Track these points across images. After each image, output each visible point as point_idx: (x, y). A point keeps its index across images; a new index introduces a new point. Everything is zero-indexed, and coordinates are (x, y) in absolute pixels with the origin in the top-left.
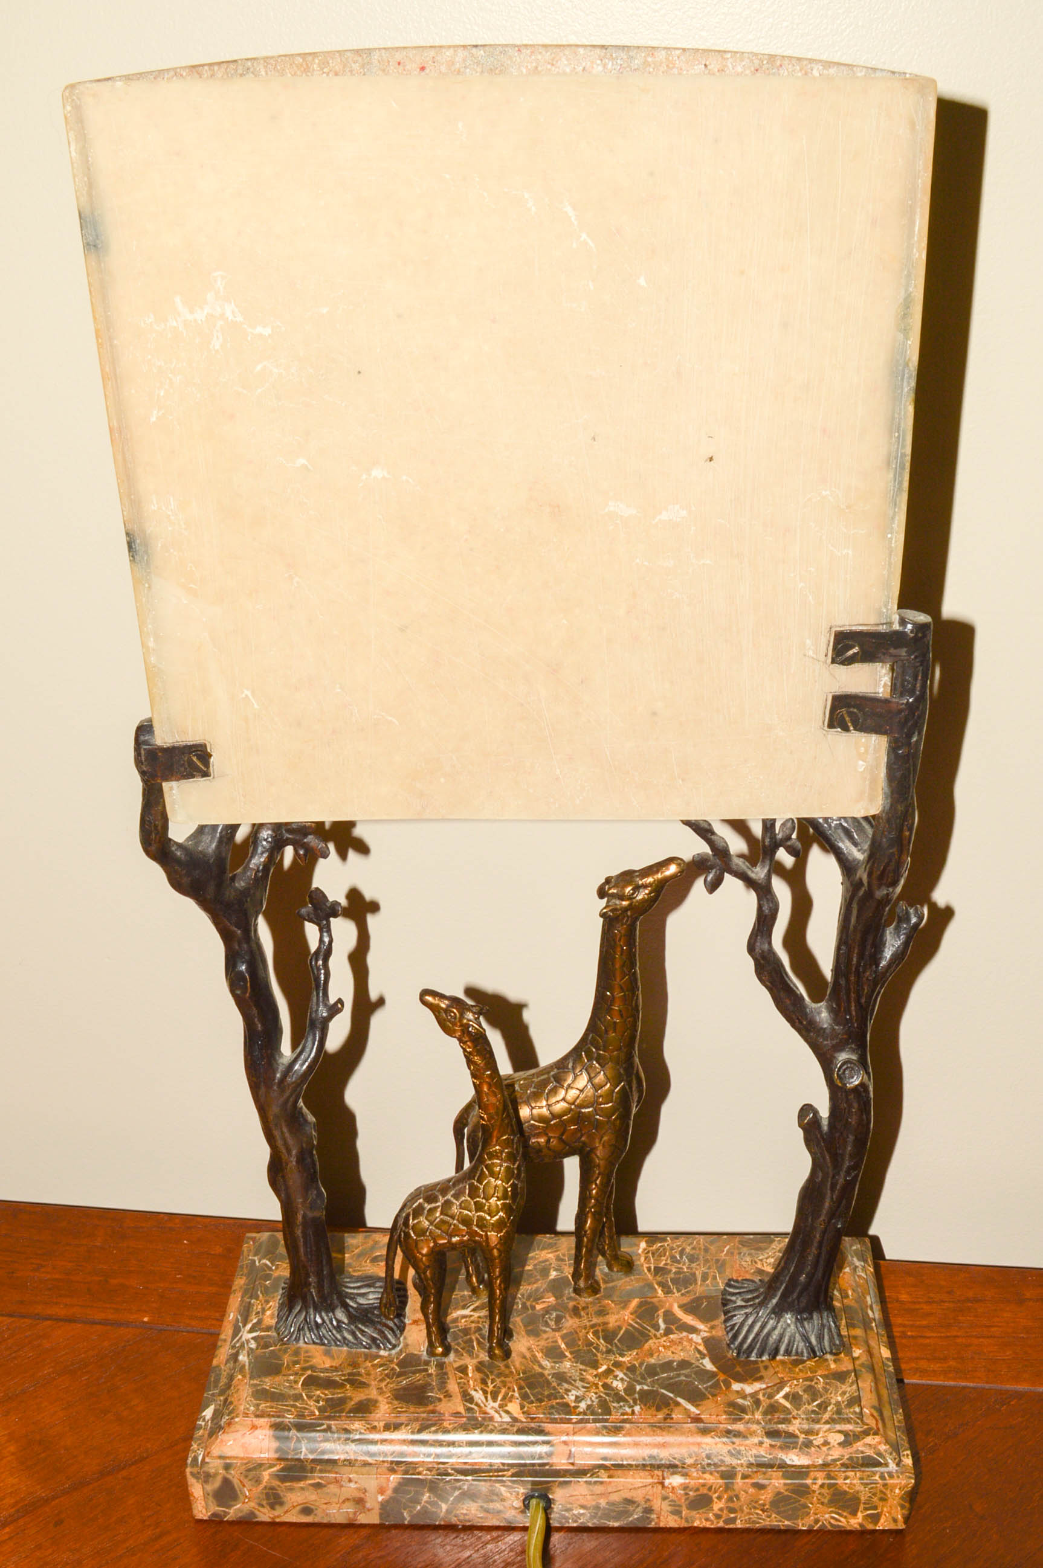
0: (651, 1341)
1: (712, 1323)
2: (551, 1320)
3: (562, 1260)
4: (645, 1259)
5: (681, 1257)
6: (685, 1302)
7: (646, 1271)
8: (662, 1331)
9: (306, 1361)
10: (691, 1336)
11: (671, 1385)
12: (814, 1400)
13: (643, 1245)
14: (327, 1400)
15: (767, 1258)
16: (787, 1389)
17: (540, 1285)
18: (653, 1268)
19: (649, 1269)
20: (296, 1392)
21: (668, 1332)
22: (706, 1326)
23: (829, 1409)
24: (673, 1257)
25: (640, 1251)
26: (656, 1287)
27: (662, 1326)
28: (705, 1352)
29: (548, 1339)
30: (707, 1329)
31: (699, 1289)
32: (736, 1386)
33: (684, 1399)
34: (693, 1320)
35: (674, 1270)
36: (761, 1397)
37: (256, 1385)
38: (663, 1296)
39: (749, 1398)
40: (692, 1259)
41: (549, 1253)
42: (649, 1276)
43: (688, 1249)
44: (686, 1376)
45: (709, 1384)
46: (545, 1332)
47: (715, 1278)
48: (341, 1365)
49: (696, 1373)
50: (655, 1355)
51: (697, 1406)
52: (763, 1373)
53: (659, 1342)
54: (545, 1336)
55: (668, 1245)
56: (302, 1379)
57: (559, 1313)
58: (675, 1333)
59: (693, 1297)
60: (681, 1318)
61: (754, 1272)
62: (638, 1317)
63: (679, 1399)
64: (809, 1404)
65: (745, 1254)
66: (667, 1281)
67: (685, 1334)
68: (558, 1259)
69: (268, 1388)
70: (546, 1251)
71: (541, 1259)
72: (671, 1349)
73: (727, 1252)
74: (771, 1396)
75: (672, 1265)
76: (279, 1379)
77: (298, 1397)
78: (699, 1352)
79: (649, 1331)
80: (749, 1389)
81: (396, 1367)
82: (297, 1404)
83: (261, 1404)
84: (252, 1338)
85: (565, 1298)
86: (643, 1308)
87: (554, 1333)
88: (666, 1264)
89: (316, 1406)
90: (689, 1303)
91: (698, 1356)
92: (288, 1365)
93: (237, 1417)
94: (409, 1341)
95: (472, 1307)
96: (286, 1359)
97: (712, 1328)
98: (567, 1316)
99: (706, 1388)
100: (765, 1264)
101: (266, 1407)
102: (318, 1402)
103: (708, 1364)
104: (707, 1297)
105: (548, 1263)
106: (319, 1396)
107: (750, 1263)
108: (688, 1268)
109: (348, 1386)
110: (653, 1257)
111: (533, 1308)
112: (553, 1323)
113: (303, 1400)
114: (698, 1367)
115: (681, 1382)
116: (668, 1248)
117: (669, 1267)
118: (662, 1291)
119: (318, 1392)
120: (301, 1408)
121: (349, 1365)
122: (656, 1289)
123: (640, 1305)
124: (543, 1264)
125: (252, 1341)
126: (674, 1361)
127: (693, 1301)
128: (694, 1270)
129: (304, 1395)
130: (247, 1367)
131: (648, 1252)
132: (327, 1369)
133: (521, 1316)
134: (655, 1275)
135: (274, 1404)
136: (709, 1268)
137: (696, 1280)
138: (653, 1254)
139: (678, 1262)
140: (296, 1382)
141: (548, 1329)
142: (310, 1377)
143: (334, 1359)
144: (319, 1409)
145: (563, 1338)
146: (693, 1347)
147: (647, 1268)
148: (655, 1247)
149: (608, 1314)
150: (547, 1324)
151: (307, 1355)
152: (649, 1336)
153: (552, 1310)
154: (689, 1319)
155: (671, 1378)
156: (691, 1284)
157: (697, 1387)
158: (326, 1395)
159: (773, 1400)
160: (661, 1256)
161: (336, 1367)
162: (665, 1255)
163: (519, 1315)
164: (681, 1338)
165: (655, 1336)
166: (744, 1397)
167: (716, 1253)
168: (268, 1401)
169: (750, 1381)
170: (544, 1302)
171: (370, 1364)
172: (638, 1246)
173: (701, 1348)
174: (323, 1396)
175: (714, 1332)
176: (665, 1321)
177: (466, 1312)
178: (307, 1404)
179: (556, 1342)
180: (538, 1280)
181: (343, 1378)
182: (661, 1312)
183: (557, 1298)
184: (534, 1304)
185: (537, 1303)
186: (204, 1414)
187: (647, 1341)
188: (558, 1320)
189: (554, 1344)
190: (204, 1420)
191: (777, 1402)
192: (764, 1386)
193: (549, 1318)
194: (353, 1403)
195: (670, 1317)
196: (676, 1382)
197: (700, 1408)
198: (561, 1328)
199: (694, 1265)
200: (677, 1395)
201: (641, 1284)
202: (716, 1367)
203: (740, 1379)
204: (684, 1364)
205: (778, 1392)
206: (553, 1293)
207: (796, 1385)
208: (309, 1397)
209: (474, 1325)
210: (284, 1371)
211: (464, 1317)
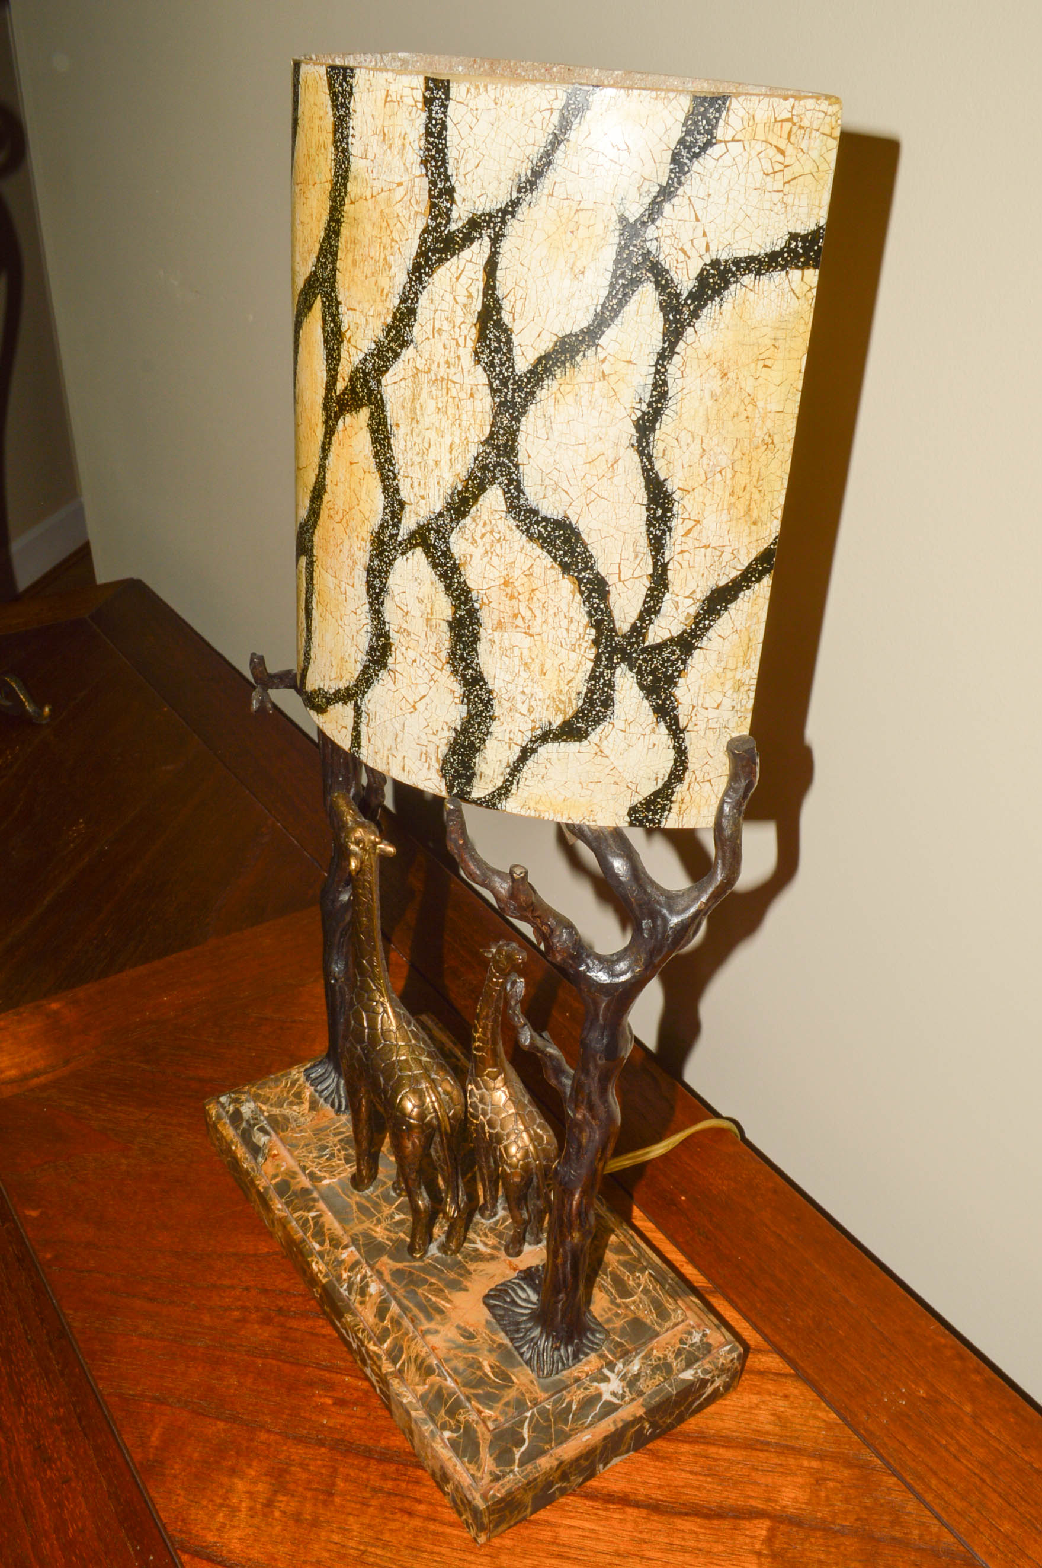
3: (379, 1220)
13: (326, 1182)
14: (632, 1273)
15: (295, 1110)
20: (642, 1296)
35: (343, 1153)
37: (660, 1325)
41: (376, 1232)
43: (314, 1154)
55: (318, 1168)
56: (628, 1300)
61: (315, 1111)
65: (297, 1123)
68: (379, 1223)
70: (375, 1235)
71: (387, 1233)
73: (301, 1133)
76: (640, 1314)
77: (646, 1291)
82: (651, 1288)
83: (671, 1309)
84: (613, 1372)
89: (643, 1276)
92: (624, 1318)
93: (690, 1325)
95: (472, 1245)
96: (619, 1323)
100: (303, 1108)
101: (670, 1304)
102: (639, 1277)
105: (388, 1227)
106: (634, 1280)
107: (306, 1117)
108: (336, 1147)
109: (609, 1270)
110: (336, 1170)
113: (645, 1287)
116: (320, 1167)
117: (342, 1157)
119: (631, 1283)
120: (652, 1284)
125: (616, 1369)
128: (335, 1142)
129: (641, 1289)
130: (643, 1354)
131: (332, 1175)
132: (606, 1292)
135: (664, 1302)
136: (328, 1135)
138: (332, 1172)
139: (332, 1154)
140: (634, 1302)
142: (621, 1297)
143: (593, 1294)
144: (643, 1273)
148: (324, 1174)
151: (604, 1314)
158: (628, 1277)
160: (333, 1166)
161: (599, 1288)
162: (329, 1165)
167: (307, 1138)
168: (665, 1307)
172: (331, 1184)
174: (631, 1278)
177: (480, 1246)
178: (646, 1282)
181: (605, 1277)
190: (696, 1373)
194: (621, 1257)
208: (639, 1285)
209: (489, 1234)
210: (632, 1316)
211: (485, 1244)
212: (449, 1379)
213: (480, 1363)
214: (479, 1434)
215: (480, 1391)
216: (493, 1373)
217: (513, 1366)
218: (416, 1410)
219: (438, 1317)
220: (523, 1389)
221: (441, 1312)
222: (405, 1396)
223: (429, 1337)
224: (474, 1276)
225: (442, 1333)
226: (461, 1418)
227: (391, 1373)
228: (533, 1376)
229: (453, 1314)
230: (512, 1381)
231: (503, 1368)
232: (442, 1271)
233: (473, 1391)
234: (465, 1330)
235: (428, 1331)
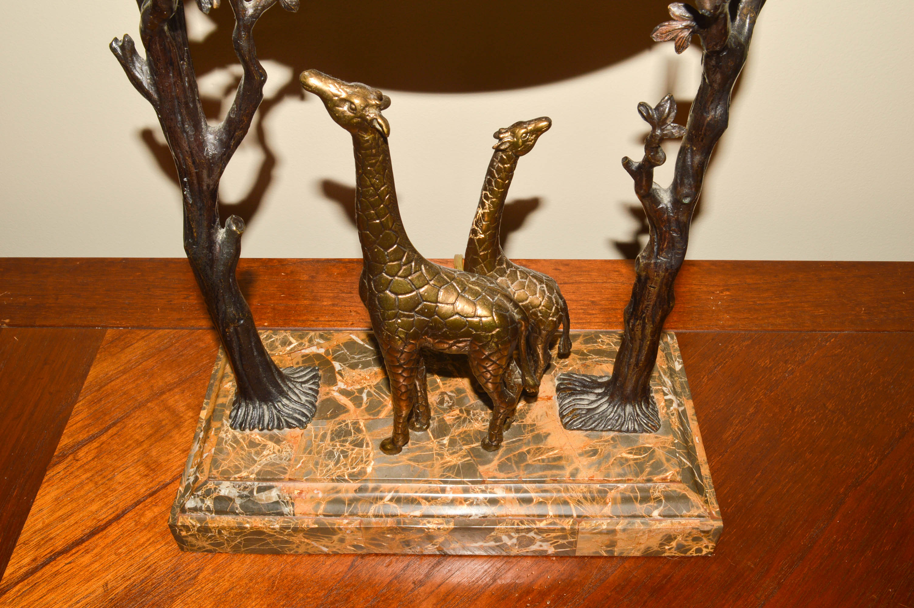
0: (375, 383)
1: (327, 397)
2: (447, 401)
3: (438, 454)
4: (369, 455)
5: (339, 456)
6: (344, 415)
7: (370, 443)
8: (366, 391)
10: (345, 387)
11: (365, 352)
12: (274, 341)
13: (369, 470)
14: (596, 342)
15: (269, 455)
16: (288, 349)
17: (456, 431)
18: (364, 446)
19: (367, 444)
21: (361, 391)
22: (332, 394)
23: (265, 336)
24: (346, 457)
25: (373, 463)
26: (364, 429)
27: (364, 396)
28: (337, 375)
29: (450, 386)
30: (332, 392)
31: (330, 426)
32: (322, 351)
33: (358, 343)
34: (341, 400)
35: (347, 444)
36: (307, 344)
38: (360, 421)
39: (315, 343)
40: (330, 454)
41: (449, 462)
42: (368, 439)
43: (332, 464)
44: (354, 358)
45: (339, 353)
46: (452, 392)
47: (316, 436)
49: (347, 360)
50: (374, 372)
51: (351, 339)
52: (300, 360)
53: (369, 382)
54: (452, 388)
55: (348, 469)
57: (442, 407)
58: (356, 389)
59: (337, 419)
60: (349, 402)
61: (282, 441)
62: (381, 403)
63: (362, 343)
64: (277, 339)
65: (285, 460)
66: (355, 434)
67: (349, 389)
68: (441, 456)
70: (452, 464)
71: (456, 455)
72: (361, 377)
73: (299, 462)
74: (300, 344)
75: (348, 449)
78: (341, 375)
79: (375, 391)
80: (314, 350)
81: (555, 364)
85: (437, 419)
86: (377, 410)
87: (445, 391)
88: (353, 450)
90: (341, 414)
91: (343, 372)
97: (328, 393)
98: (435, 404)
99: (342, 349)
100: (272, 449)
103: (337, 366)
104: (327, 419)
105: (451, 452)
106: (603, 345)
107: (284, 450)
108: (336, 446)
110: (362, 457)
111: (461, 411)
112: (446, 399)
114: (344, 364)
115: (358, 354)
116: (348, 467)
117: (351, 447)
118: (360, 425)
119: (604, 347)
121: (589, 366)
122: (365, 426)
123: (379, 412)
124: (454, 450)
126: (361, 369)
127: (337, 416)
128: (331, 444)
131: (366, 462)
133: (470, 404)
134: (362, 440)
136: (319, 445)
137: (332, 434)
138: (362, 461)
139: (343, 452)
141: (450, 394)
143: (601, 370)
144: (600, 338)
145: (438, 387)
146: (345, 379)
147: (369, 447)
148: (359, 467)
150: (450, 397)
152: (375, 388)
153: (447, 409)
154: (344, 400)
155: (364, 357)
156: (336, 430)
157: (348, 351)
158: (598, 346)
159: (300, 342)
160: (356, 457)
162: (352, 460)
163: (471, 405)
164: (352, 385)
165: (371, 388)
166: (318, 344)
167: (308, 461)
169: (311, 354)
170: (453, 416)
171: (575, 366)
172: (373, 469)
173: (339, 377)
175: (328, 389)
176: (362, 399)
179: (443, 384)
180: (459, 435)
181: (590, 357)
182: (364, 406)
183: (443, 419)
184: (461, 415)
185: (458, 415)
187: (378, 384)
188: (442, 402)
189: (445, 382)
191: (297, 341)
192: (303, 351)
193: (449, 403)
194: (579, 341)
195: (357, 401)
196: (361, 354)
197: (349, 338)
198: (440, 395)
199: (330, 448)
200: (363, 346)
201: (376, 431)
202: (332, 364)
203: (318, 356)
204: (353, 367)
205: (295, 347)
206: (446, 423)
207: (281, 351)
212: (619, 485)
214: (678, 490)
215: (648, 470)
216: (635, 454)
217: (637, 441)
218: (618, 524)
219: (563, 462)
220: (659, 445)
221: (560, 458)
222: (600, 525)
223: (579, 477)
224: (538, 423)
225: (580, 467)
226: (657, 494)
227: (574, 524)
228: (653, 435)
229: (566, 453)
230: (650, 448)
231: (635, 447)
232: (520, 440)
233: (645, 473)
234: (586, 452)
235: (573, 475)
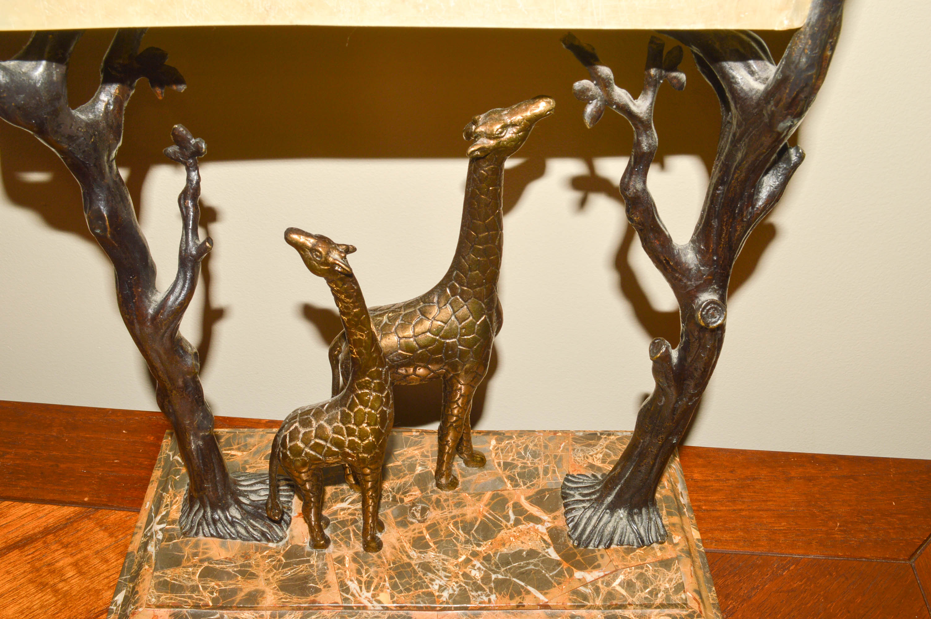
9: (204, 553)
20: (194, 583)
37: (158, 577)
48: (234, 556)
56: (200, 571)
69: (169, 579)
76: (179, 570)
77: (194, 589)
82: (194, 595)
83: (162, 596)
84: (160, 530)
89: (210, 597)
92: (188, 557)
93: (141, 607)
94: (295, 534)
95: (350, 500)
96: (187, 551)
101: (166, 598)
102: (212, 593)
109: (240, 577)
113: (199, 591)
120: (197, 599)
125: (160, 533)
129: (200, 587)
130: (153, 557)
132: (222, 561)
135: (173, 596)
140: (194, 574)
142: (207, 568)
149: (465, 506)
151: (205, 547)
161: (230, 559)
168: (167, 593)
174: (217, 587)
177: (344, 505)
178: (202, 596)
186: (116, 599)
190: (116, 605)
208: (205, 588)
209: (351, 517)
210: (184, 563)
211: (343, 509)
213: (243, 451)
